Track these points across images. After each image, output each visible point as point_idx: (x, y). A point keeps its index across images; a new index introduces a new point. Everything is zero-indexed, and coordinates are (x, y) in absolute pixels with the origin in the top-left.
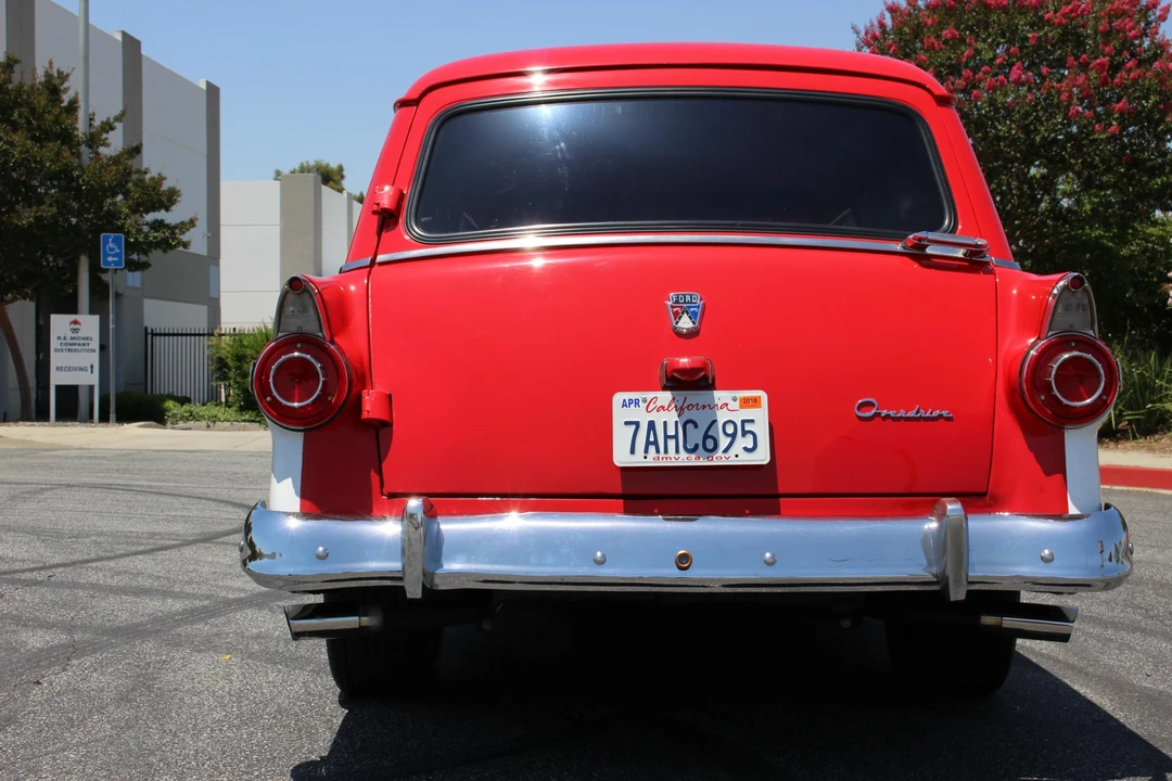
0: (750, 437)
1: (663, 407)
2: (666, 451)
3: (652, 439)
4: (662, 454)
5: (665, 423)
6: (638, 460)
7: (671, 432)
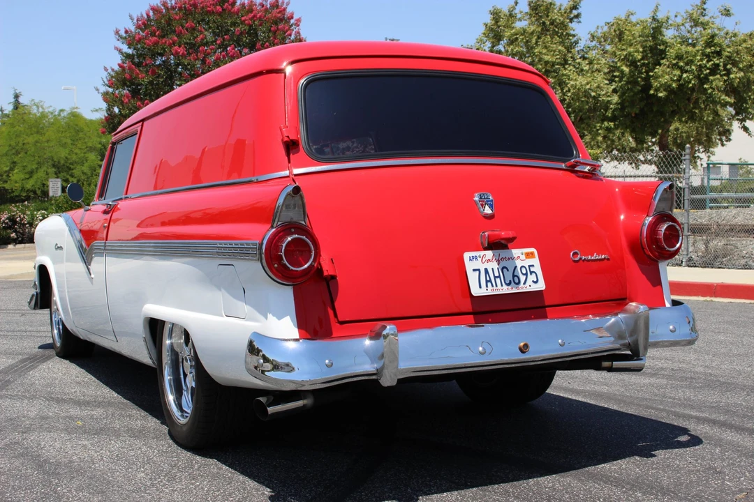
0: (534, 274)
1: (489, 260)
2: (496, 286)
3: (488, 279)
4: (495, 288)
5: (493, 269)
7: (497, 274)
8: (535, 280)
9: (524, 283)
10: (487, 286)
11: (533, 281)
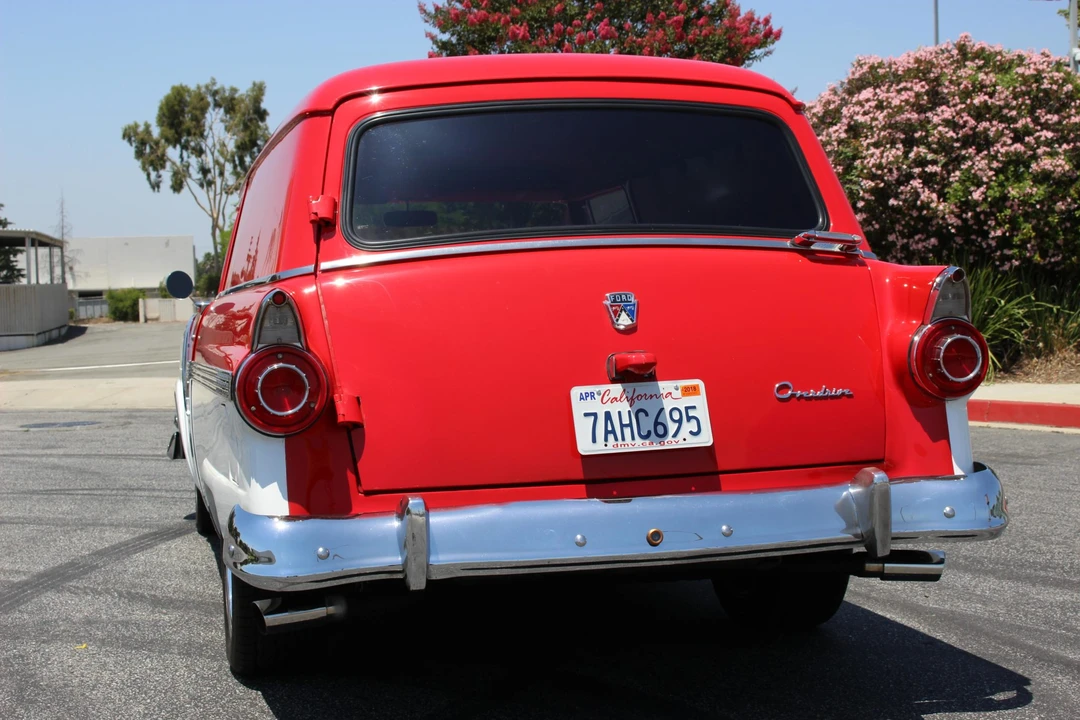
1: (616, 399)
4: (620, 442)
6: (599, 448)
7: (626, 421)
8: (695, 430)
9: (675, 435)
10: (606, 439)
11: (691, 433)
